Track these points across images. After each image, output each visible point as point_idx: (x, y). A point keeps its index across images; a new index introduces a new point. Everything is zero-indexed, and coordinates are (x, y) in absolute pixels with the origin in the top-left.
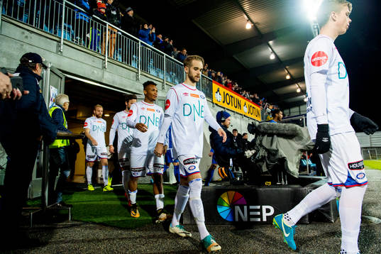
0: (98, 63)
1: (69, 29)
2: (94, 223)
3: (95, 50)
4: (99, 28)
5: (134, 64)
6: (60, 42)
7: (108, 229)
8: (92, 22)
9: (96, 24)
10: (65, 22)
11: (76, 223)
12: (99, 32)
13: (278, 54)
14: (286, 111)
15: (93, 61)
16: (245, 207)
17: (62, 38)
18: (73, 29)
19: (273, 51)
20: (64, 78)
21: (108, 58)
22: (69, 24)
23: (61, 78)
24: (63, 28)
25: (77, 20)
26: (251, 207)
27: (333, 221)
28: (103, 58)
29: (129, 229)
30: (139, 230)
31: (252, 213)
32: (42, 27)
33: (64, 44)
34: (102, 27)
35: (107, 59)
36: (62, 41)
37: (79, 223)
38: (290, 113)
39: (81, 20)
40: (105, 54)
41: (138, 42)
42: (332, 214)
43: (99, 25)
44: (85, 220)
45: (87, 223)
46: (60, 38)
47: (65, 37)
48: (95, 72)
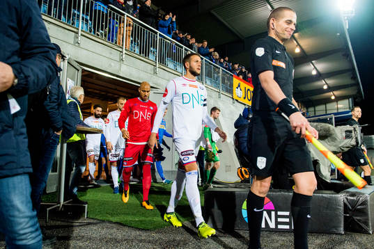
0: (116, 55)
1: (87, 21)
2: (111, 222)
3: (112, 41)
4: (117, 19)
5: (151, 56)
6: (77, 33)
7: (126, 229)
8: (110, 12)
9: (114, 14)
10: (83, 13)
11: (92, 221)
12: (117, 23)
13: (304, 47)
14: (311, 109)
15: (111, 53)
16: (273, 213)
17: (80, 28)
18: (91, 20)
19: (298, 44)
20: (80, 70)
21: (126, 50)
22: (87, 15)
23: (78, 70)
24: (81, 18)
25: (96, 10)
26: (279, 213)
27: (371, 232)
28: (120, 50)
29: (148, 230)
30: (158, 232)
31: (279, 220)
32: (60, 18)
33: (81, 35)
34: (120, 18)
35: (124, 51)
36: (80, 32)
37: (95, 221)
38: (315, 111)
39: (99, 11)
40: (123, 45)
41: (156, 33)
42: (370, 224)
43: (117, 16)
44: (101, 218)
45: (103, 221)
46: (78, 29)
47: (82, 28)
48: (112, 64)
